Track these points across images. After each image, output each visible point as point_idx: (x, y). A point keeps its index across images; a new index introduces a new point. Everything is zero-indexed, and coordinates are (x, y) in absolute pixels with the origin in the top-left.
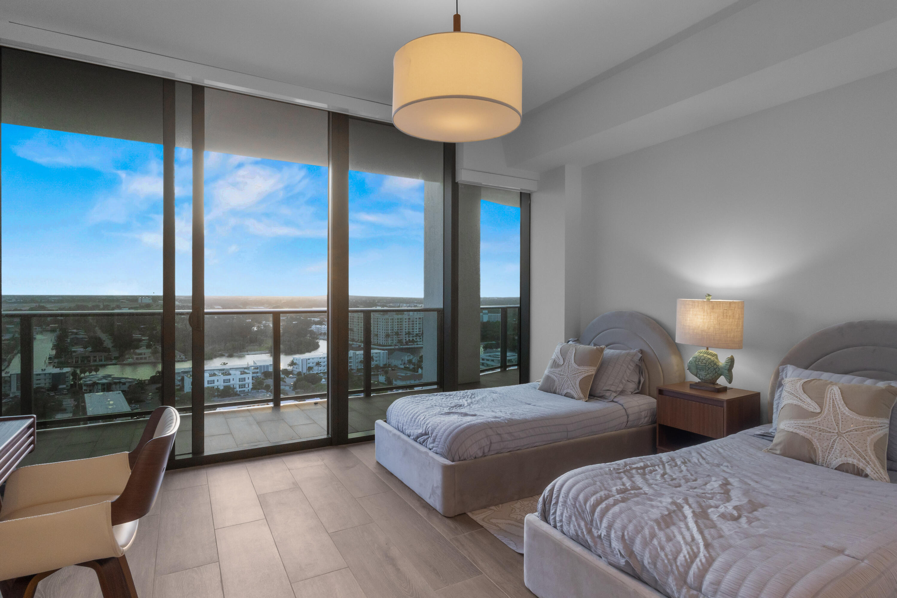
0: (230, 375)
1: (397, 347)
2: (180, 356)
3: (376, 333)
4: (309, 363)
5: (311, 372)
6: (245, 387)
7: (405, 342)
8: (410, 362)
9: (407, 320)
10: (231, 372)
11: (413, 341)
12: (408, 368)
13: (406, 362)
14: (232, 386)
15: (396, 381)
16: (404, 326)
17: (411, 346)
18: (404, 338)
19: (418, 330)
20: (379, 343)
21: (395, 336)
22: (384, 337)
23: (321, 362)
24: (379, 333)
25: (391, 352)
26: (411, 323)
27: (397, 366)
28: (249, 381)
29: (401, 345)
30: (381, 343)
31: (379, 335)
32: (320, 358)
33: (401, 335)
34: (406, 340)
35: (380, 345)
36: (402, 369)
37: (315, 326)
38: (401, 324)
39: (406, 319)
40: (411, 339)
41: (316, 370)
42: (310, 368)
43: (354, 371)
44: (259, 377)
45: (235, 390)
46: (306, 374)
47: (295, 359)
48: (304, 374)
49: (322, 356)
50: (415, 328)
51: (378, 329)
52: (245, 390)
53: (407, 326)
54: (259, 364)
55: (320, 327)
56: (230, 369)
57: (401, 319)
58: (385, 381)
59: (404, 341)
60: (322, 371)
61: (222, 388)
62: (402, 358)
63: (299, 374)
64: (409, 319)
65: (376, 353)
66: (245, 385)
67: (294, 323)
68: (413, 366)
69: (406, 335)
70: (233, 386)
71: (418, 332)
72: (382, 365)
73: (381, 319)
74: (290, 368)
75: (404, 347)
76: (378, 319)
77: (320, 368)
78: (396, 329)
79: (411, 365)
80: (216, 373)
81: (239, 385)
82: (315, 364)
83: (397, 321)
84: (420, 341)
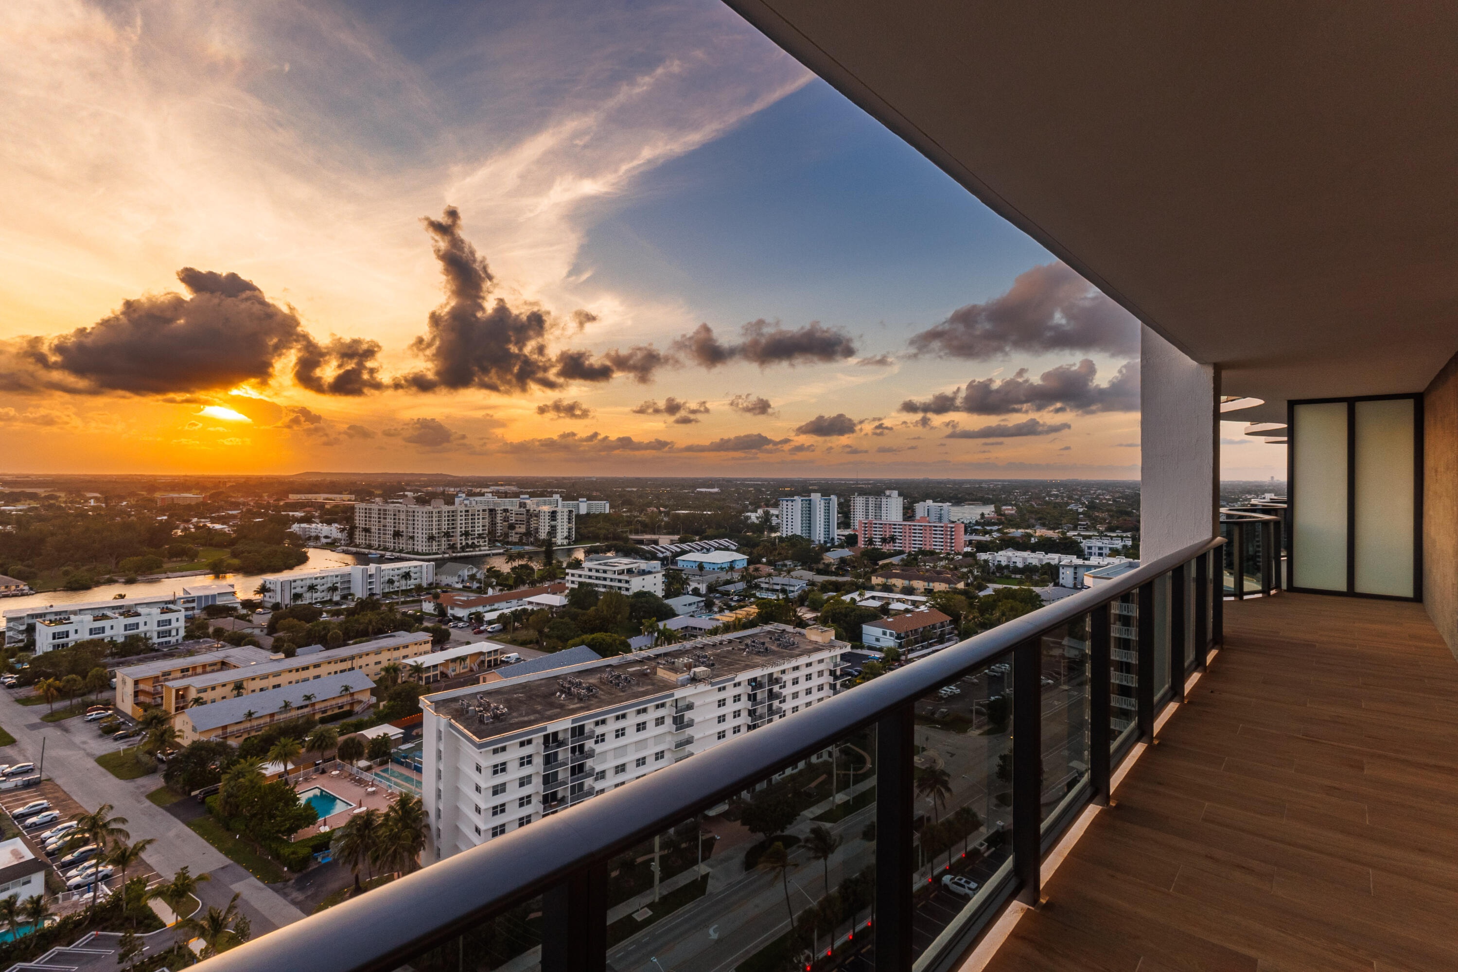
0: (139, 615)
1: (447, 556)
2: (17, 586)
3: (411, 535)
4: (295, 588)
5: (299, 602)
6: (170, 636)
7: (461, 548)
8: (472, 577)
9: (464, 513)
10: (140, 610)
11: (473, 546)
12: (469, 588)
13: (466, 578)
14: (143, 635)
15: (452, 608)
16: (459, 522)
17: (470, 554)
18: (459, 541)
19: (481, 528)
20: (416, 550)
21: (444, 539)
22: (424, 540)
23: (317, 585)
24: (416, 535)
25: (440, 564)
26: (470, 517)
28: (178, 622)
29: (453, 552)
30: (420, 551)
31: (416, 539)
32: (316, 578)
33: (453, 536)
34: (461, 544)
35: (418, 553)
36: (460, 589)
37: (298, 525)
38: (453, 520)
39: (461, 512)
40: (470, 542)
41: (307, 599)
42: (297, 596)
43: (378, 597)
44: (198, 616)
45: (150, 641)
46: (289, 606)
47: (268, 582)
48: (286, 606)
49: (318, 575)
50: (476, 525)
51: (414, 528)
52: (170, 642)
53: (463, 522)
54: (194, 594)
55: (307, 526)
56: (136, 605)
57: (453, 512)
58: (435, 610)
59: (459, 546)
60: (320, 600)
61: (121, 640)
62: (460, 573)
63: (276, 607)
64: (467, 511)
65: (415, 567)
66: (170, 631)
67: (255, 520)
68: (478, 585)
69: (461, 536)
70: (145, 634)
71: (481, 532)
72: (425, 585)
73: (420, 513)
74: (258, 598)
75: (459, 555)
76: (413, 512)
77: (315, 595)
78: (444, 527)
80: (109, 613)
81: (159, 633)
82: (305, 589)
83: (446, 514)
84: (485, 546)
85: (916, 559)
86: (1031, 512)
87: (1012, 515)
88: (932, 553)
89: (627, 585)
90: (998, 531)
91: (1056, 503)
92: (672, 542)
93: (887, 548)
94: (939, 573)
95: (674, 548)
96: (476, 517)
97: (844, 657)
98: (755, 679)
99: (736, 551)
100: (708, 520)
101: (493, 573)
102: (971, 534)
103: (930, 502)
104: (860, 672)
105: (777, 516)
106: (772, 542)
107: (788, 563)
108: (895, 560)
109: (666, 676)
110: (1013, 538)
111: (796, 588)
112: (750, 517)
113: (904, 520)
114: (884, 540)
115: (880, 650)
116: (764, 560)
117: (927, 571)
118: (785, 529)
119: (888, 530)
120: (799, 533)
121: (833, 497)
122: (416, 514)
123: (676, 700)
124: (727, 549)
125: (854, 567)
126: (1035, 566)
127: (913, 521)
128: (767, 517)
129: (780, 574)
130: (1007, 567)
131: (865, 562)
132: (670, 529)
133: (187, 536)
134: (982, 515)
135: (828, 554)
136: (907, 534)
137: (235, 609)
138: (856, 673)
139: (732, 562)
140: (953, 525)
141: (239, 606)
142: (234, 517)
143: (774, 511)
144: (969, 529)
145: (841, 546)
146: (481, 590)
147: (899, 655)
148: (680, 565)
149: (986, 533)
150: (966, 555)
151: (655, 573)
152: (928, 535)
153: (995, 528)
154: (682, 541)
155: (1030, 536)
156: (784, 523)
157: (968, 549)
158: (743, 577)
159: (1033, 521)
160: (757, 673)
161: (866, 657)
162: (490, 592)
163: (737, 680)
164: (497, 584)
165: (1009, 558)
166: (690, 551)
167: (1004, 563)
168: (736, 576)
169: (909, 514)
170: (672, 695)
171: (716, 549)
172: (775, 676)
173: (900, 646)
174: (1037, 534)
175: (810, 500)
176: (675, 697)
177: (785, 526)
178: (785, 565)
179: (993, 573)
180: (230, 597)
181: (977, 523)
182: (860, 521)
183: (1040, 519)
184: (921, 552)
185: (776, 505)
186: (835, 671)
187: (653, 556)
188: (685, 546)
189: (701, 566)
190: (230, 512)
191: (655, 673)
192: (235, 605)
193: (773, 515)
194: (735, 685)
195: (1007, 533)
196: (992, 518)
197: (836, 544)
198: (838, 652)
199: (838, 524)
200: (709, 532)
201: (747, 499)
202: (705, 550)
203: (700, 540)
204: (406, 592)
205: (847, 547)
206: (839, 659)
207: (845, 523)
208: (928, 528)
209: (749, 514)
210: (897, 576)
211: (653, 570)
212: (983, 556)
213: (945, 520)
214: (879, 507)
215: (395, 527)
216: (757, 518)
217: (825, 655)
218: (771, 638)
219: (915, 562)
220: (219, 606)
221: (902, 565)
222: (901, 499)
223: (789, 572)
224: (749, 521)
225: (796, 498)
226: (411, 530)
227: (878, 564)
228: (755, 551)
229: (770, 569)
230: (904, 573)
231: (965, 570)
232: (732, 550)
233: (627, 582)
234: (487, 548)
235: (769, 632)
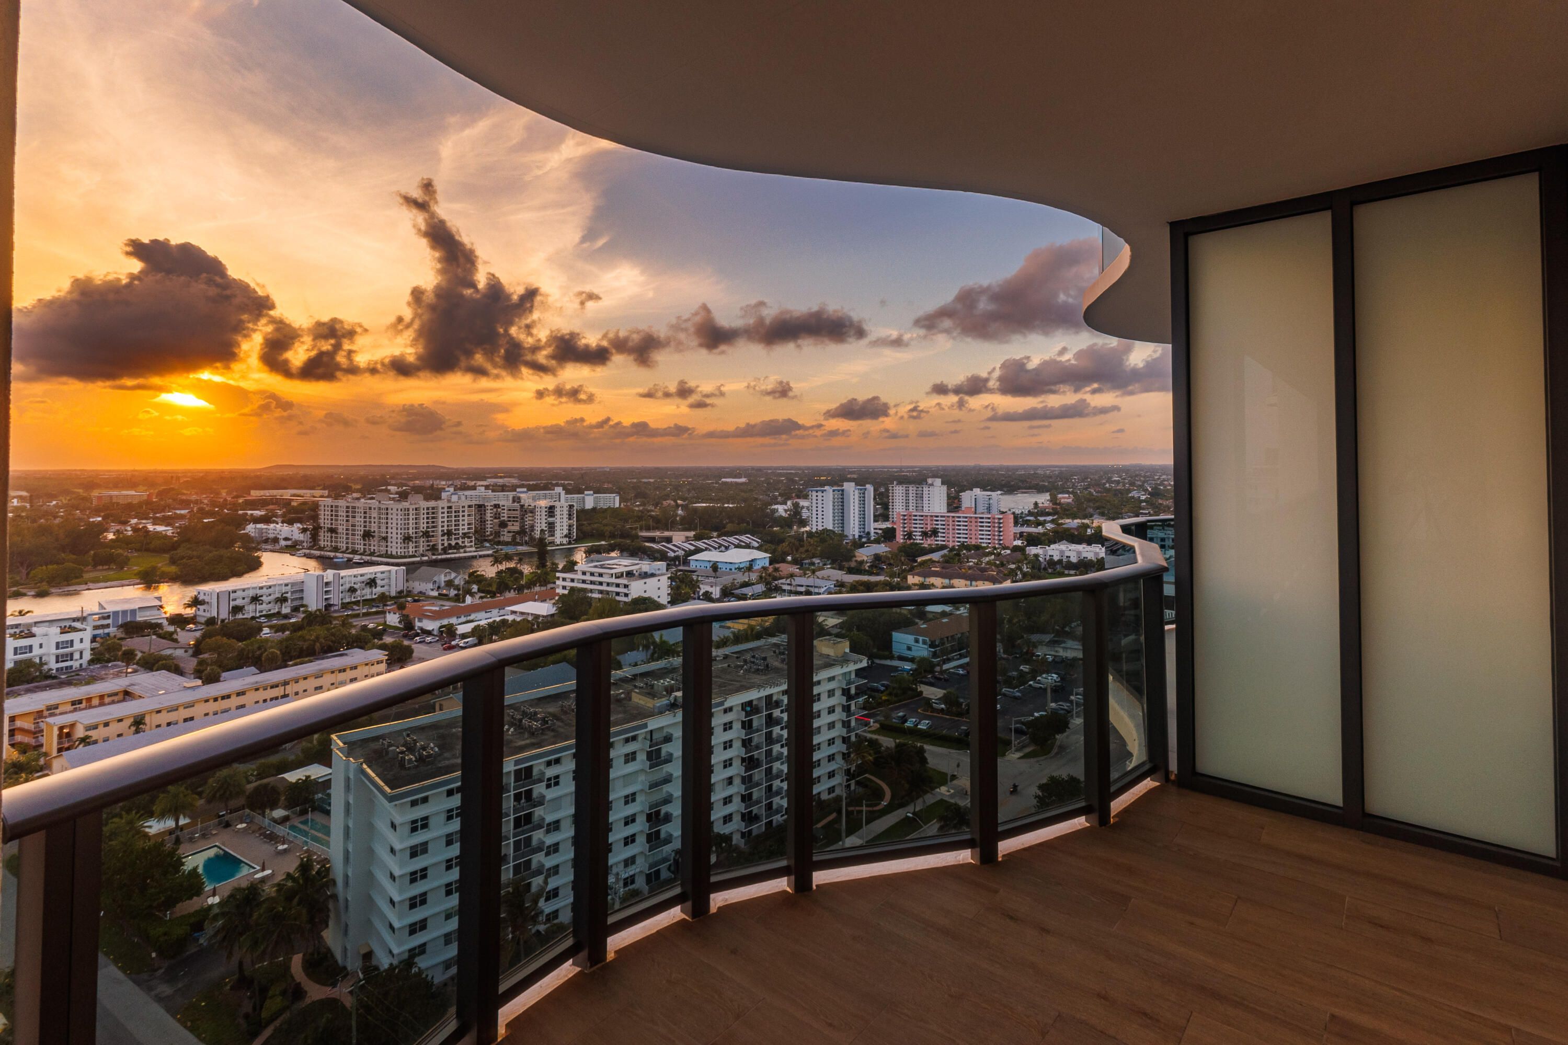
0: (34, 636)
1: (424, 558)
3: (384, 535)
4: (234, 600)
5: (240, 616)
6: (72, 660)
7: (442, 549)
8: (450, 584)
9: (446, 510)
10: (35, 630)
11: (457, 547)
12: (446, 595)
13: (443, 585)
14: (37, 661)
15: (420, 620)
16: (441, 520)
17: (453, 556)
18: (440, 542)
19: (466, 527)
20: (389, 553)
21: (422, 539)
22: (399, 541)
23: (262, 596)
24: (389, 535)
26: (453, 514)
27: (425, 593)
28: (83, 643)
29: (433, 554)
30: (394, 553)
31: (389, 539)
32: (261, 588)
33: (433, 536)
34: (443, 544)
35: (392, 556)
36: (434, 598)
37: (254, 526)
38: (433, 518)
39: (443, 508)
40: (453, 543)
41: (250, 611)
42: (237, 609)
43: (336, 608)
44: (112, 635)
45: (45, 667)
46: (227, 621)
47: (202, 594)
48: (223, 621)
49: (264, 584)
50: (461, 523)
51: (387, 528)
52: (71, 667)
53: (446, 519)
54: (110, 609)
55: (266, 527)
57: (433, 508)
58: (400, 622)
59: (440, 547)
60: (264, 613)
62: (437, 578)
63: (211, 621)
64: (450, 507)
65: (382, 573)
66: (72, 654)
67: (205, 521)
68: (456, 592)
69: (443, 535)
70: (41, 658)
71: (466, 531)
72: (393, 594)
73: (395, 510)
74: (190, 612)
75: (440, 557)
76: (387, 509)
77: (259, 607)
78: (423, 526)
79: (452, 590)
81: (57, 657)
82: (247, 600)
83: (425, 511)
84: (471, 546)
85: (958, 555)
86: (1089, 500)
87: (1068, 504)
88: (977, 547)
89: (625, 591)
90: (1052, 521)
91: (1116, 490)
92: (687, 539)
93: (927, 543)
94: (983, 570)
95: (688, 546)
96: (461, 514)
97: (859, 673)
98: (750, 703)
99: (758, 549)
100: (730, 514)
101: (476, 578)
102: (1022, 525)
103: (977, 491)
104: (887, 687)
105: (808, 508)
106: (799, 538)
107: (816, 561)
108: (936, 556)
109: (642, 702)
110: (1068, 529)
111: (822, 590)
112: (777, 510)
113: (948, 512)
114: (925, 534)
115: (912, 660)
116: (789, 558)
117: (970, 568)
118: (814, 523)
119: (929, 522)
120: (830, 527)
121: (868, 486)
122: (390, 511)
123: (651, 731)
124: (748, 546)
125: (890, 564)
126: (1091, 560)
127: (957, 512)
128: (797, 510)
129: (805, 574)
130: (1060, 561)
131: (903, 558)
132: (686, 524)
133: (121, 541)
134: (1036, 504)
135: (861, 550)
136: (951, 527)
137: (159, 626)
138: (882, 688)
139: (752, 561)
140: (1001, 516)
141: (165, 623)
142: (182, 517)
143: (803, 503)
144: (1018, 519)
145: (877, 541)
146: (458, 599)
147: (933, 666)
148: (693, 565)
149: (1039, 524)
150: (1015, 549)
151: (659, 575)
152: (973, 528)
153: (1049, 518)
154: (698, 538)
155: (1086, 526)
156: (814, 516)
157: (1018, 543)
158: (761, 577)
159: (1091, 510)
160: (753, 695)
161: (895, 669)
162: (469, 600)
163: (727, 705)
164: (479, 590)
165: (1062, 552)
166: (706, 549)
167: (1056, 558)
168: (754, 577)
169: (954, 504)
170: (645, 726)
171: (737, 546)
172: (775, 698)
173: (935, 655)
174: (1094, 525)
175: (843, 491)
176: (650, 728)
177: (814, 519)
178: (813, 564)
179: (1045, 569)
180: (155, 612)
181: (1030, 513)
182: (899, 514)
183: (1098, 508)
184: (963, 546)
185: (806, 497)
186: (849, 689)
187: (663, 556)
188: (700, 544)
189: (715, 567)
190: (178, 512)
191: (630, 699)
192: (159, 621)
193: (803, 507)
194: (725, 711)
195: (1062, 524)
196: (1046, 508)
197: (872, 538)
198: (852, 667)
199: (875, 516)
200: (729, 527)
201: (777, 490)
202: (723, 548)
203: (719, 536)
204: (367, 602)
205: (883, 542)
206: (853, 676)
207: (883, 514)
208: (973, 520)
209: (776, 507)
210: (936, 574)
211: (657, 572)
212: (1033, 550)
213: (994, 511)
214: (920, 497)
215: (365, 526)
216: (786, 511)
217: (837, 671)
218: (775, 652)
219: (957, 558)
220: (139, 623)
221: (943, 562)
222: (945, 488)
223: (814, 572)
224: (776, 515)
225: (826, 488)
226: (383, 529)
227: (916, 561)
228: (780, 548)
229: (795, 569)
230: (944, 571)
231: (1013, 566)
232: (753, 548)
233: (626, 586)
234: (474, 549)
235: (775, 644)
